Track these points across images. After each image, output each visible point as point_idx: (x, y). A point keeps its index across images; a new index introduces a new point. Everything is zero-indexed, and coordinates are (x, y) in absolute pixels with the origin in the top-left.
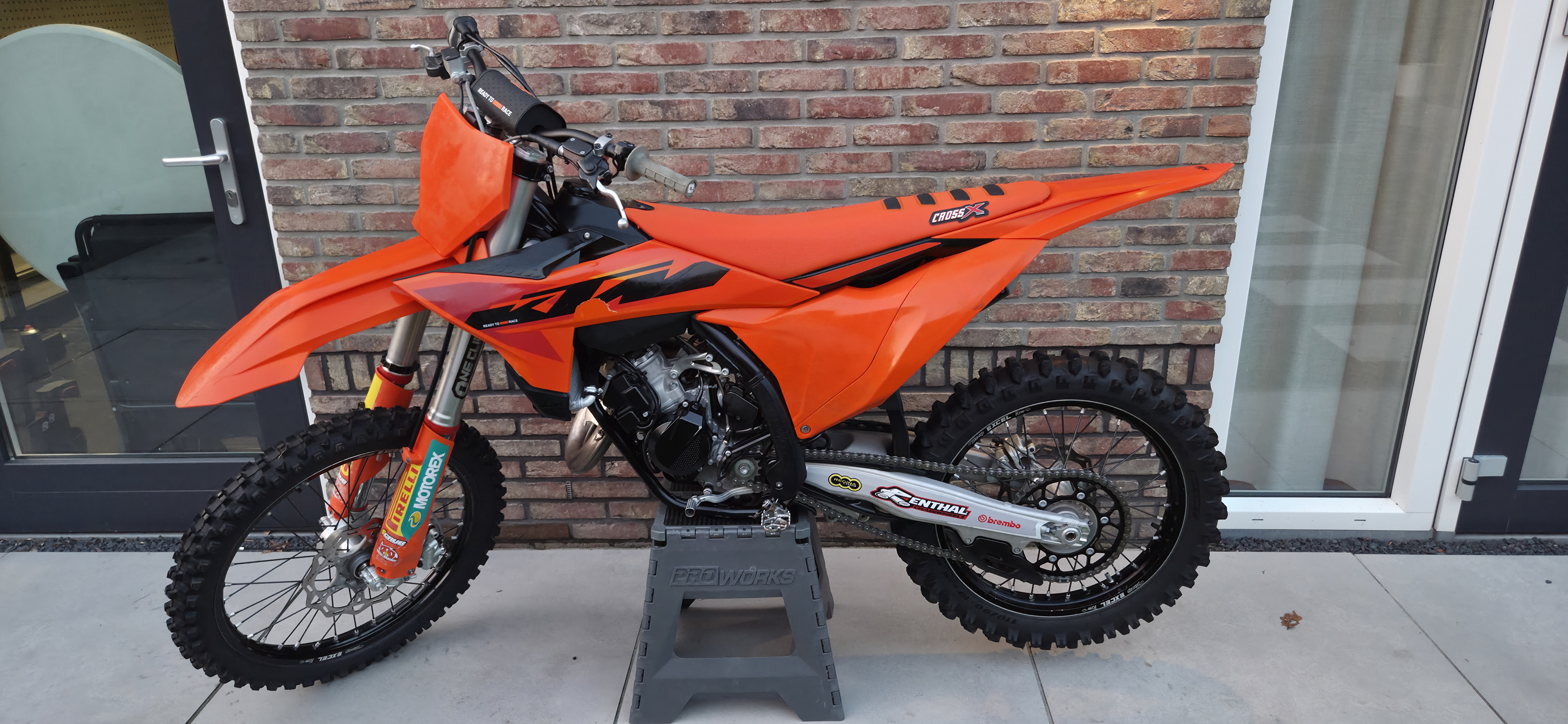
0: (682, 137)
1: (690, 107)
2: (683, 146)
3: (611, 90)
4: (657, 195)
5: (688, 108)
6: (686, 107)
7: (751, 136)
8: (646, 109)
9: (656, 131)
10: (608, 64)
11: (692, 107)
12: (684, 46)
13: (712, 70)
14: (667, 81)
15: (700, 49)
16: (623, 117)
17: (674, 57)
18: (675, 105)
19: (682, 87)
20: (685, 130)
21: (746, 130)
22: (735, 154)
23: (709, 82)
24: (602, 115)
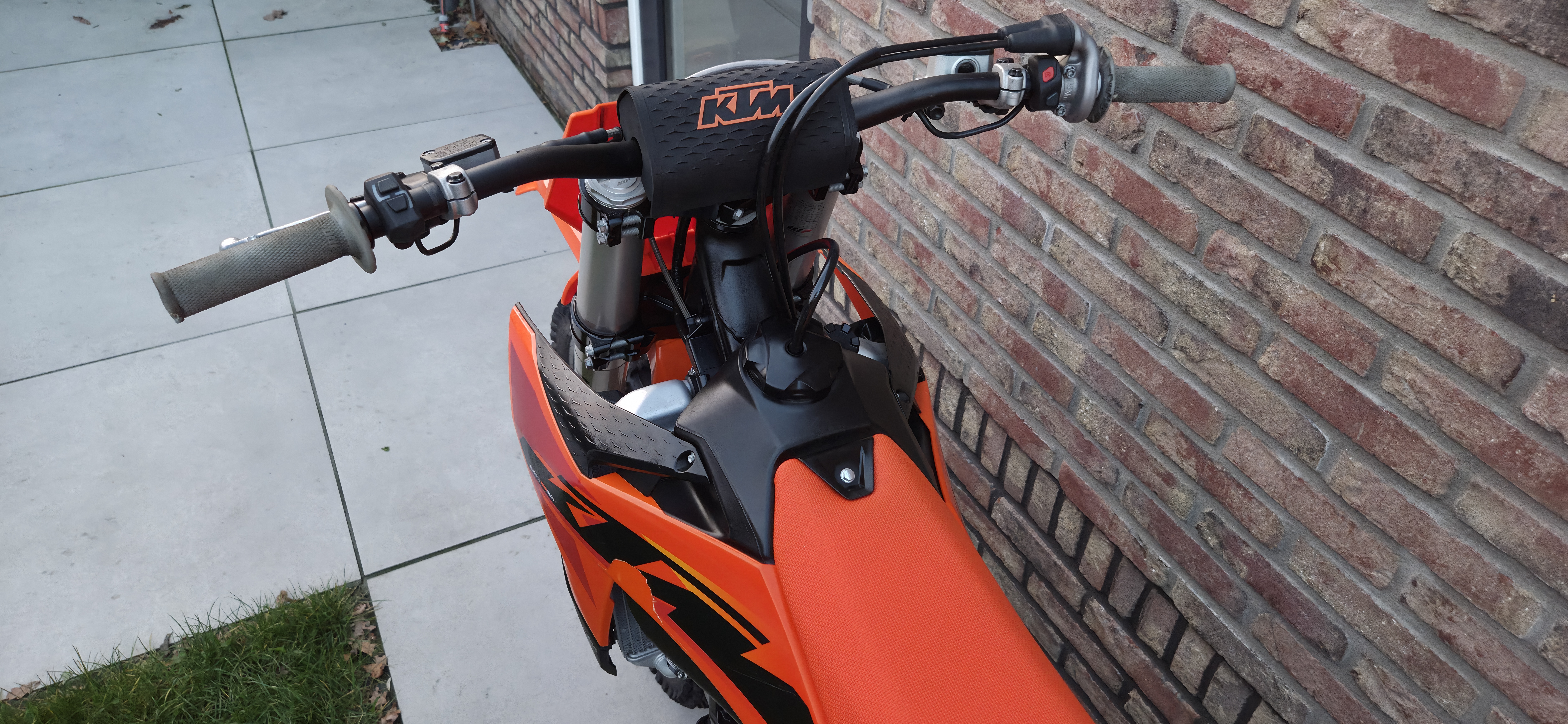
0: (1348, 265)
1: (1400, 213)
2: (1338, 283)
3: (1254, 82)
4: (1243, 339)
5: (1393, 214)
6: (1390, 208)
7: (1515, 373)
8: (1302, 160)
9: (1301, 218)
10: (1273, 21)
11: (1404, 216)
12: (1464, 60)
13: (1505, 156)
14: (1380, 125)
15: (1505, 85)
16: (1249, 150)
17: (1425, 77)
18: (1369, 189)
19: (1408, 156)
20: (1361, 254)
21: (1510, 349)
22: (1451, 382)
23: (1482, 182)
24: (1215, 124)
